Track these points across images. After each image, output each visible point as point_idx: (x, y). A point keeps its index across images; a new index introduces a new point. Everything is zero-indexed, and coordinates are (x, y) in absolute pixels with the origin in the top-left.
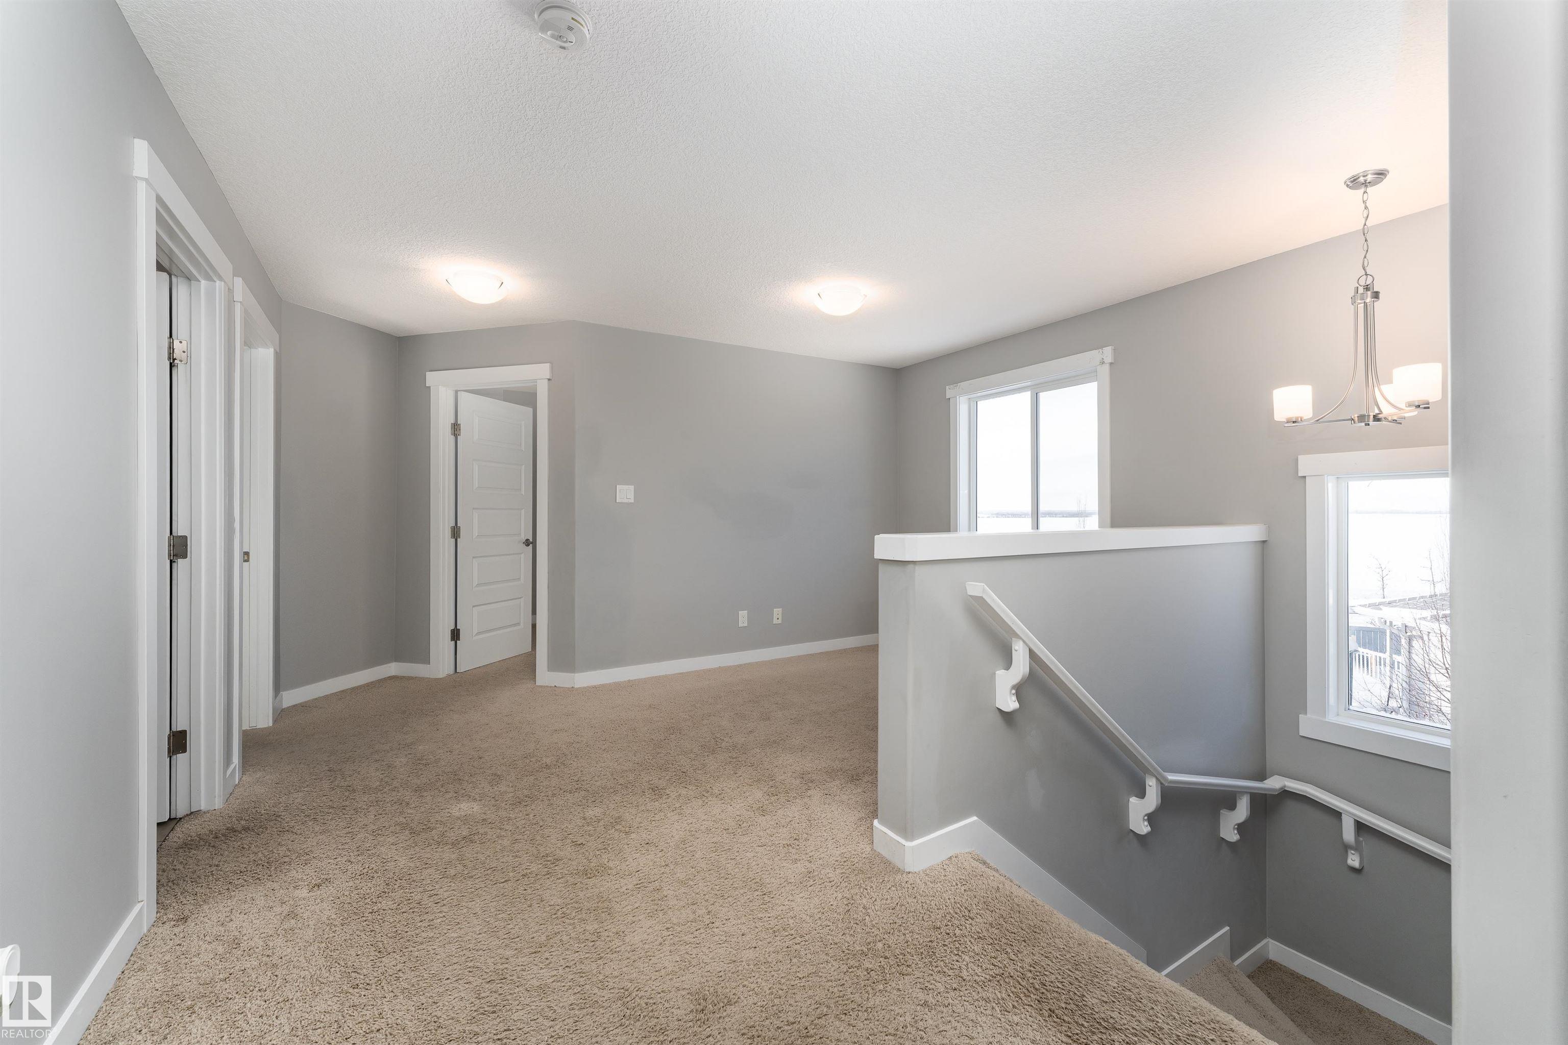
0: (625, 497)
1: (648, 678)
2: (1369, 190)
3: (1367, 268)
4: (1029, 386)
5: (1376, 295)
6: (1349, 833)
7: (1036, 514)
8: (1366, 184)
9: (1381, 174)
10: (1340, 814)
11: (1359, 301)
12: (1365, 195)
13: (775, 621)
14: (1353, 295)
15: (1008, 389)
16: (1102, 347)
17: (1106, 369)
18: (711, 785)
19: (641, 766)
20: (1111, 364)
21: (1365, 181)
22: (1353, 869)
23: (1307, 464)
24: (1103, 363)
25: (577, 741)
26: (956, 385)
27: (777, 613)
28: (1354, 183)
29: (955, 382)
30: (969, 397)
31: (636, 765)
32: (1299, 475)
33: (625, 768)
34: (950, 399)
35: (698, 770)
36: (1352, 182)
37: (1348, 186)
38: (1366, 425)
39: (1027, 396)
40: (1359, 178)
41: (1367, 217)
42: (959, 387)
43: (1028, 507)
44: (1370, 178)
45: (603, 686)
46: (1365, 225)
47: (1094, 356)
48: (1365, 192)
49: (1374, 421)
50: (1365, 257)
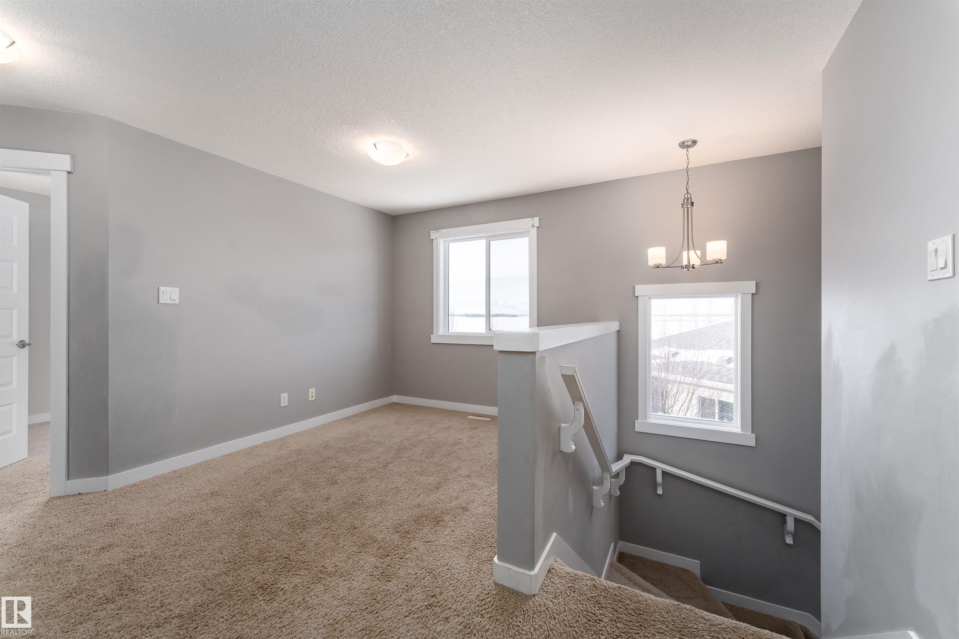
0: (169, 298)
1: (196, 465)
2: (689, 149)
3: (689, 190)
4: (485, 237)
5: (692, 204)
6: (659, 478)
7: (488, 316)
8: (688, 146)
9: (694, 142)
10: (655, 469)
11: (685, 206)
12: (688, 152)
13: (310, 399)
14: (683, 202)
15: (472, 237)
16: (533, 217)
17: (534, 231)
18: (322, 564)
19: (235, 564)
20: (537, 227)
21: (688, 145)
22: (660, 495)
23: (640, 289)
24: (534, 226)
25: (138, 554)
26: (438, 231)
27: (312, 391)
28: (683, 145)
29: (437, 229)
30: (444, 239)
31: (229, 565)
32: (636, 295)
33: (216, 572)
34: (433, 240)
35: (300, 550)
36: (682, 144)
37: (680, 146)
38: (688, 270)
39: (483, 242)
40: (685, 143)
41: (688, 163)
42: (440, 232)
43: (483, 311)
44: (689, 143)
45: (145, 482)
46: (687, 167)
47: (528, 222)
48: (687, 150)
49: (692, 268)
50: (687, 184)
